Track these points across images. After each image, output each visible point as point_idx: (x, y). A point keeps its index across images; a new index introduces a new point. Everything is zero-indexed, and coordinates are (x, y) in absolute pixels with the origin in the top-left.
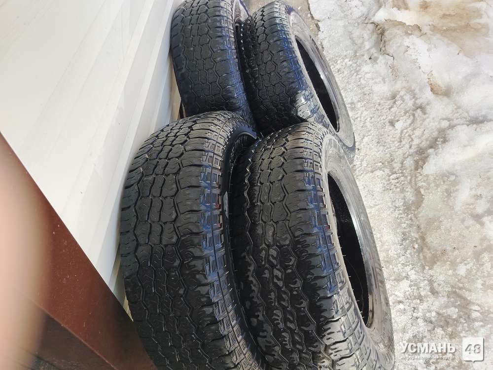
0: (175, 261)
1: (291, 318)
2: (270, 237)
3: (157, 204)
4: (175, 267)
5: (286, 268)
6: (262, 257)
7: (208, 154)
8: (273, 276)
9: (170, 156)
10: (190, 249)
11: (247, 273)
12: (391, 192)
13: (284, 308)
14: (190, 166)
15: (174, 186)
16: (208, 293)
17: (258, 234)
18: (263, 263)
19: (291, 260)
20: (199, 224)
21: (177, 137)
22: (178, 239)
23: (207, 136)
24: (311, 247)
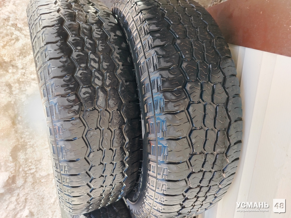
0: (186, 66)
1: (85, 30)
2: (102, 96)
3: (209, 122)
4: (185, 61)
5: (86, 68)
6: (109, 79)
7: (162, 177)
8: (99, 62)
9: (201, 174)
10: (172, 76)
11: (123, 68)
12: (35, 159)
13: (91, 38)
14: (179, 163)
15: (193, 141)
16: (154, 40)
17: (113, 100)
18: (108, 74)
19: (81, 74)
20: (164, 100)
21: (196, 196)
22: (184, 86)
23: (165, 198)
24: (60, 85)
